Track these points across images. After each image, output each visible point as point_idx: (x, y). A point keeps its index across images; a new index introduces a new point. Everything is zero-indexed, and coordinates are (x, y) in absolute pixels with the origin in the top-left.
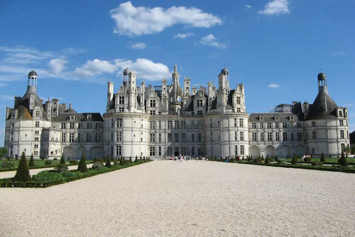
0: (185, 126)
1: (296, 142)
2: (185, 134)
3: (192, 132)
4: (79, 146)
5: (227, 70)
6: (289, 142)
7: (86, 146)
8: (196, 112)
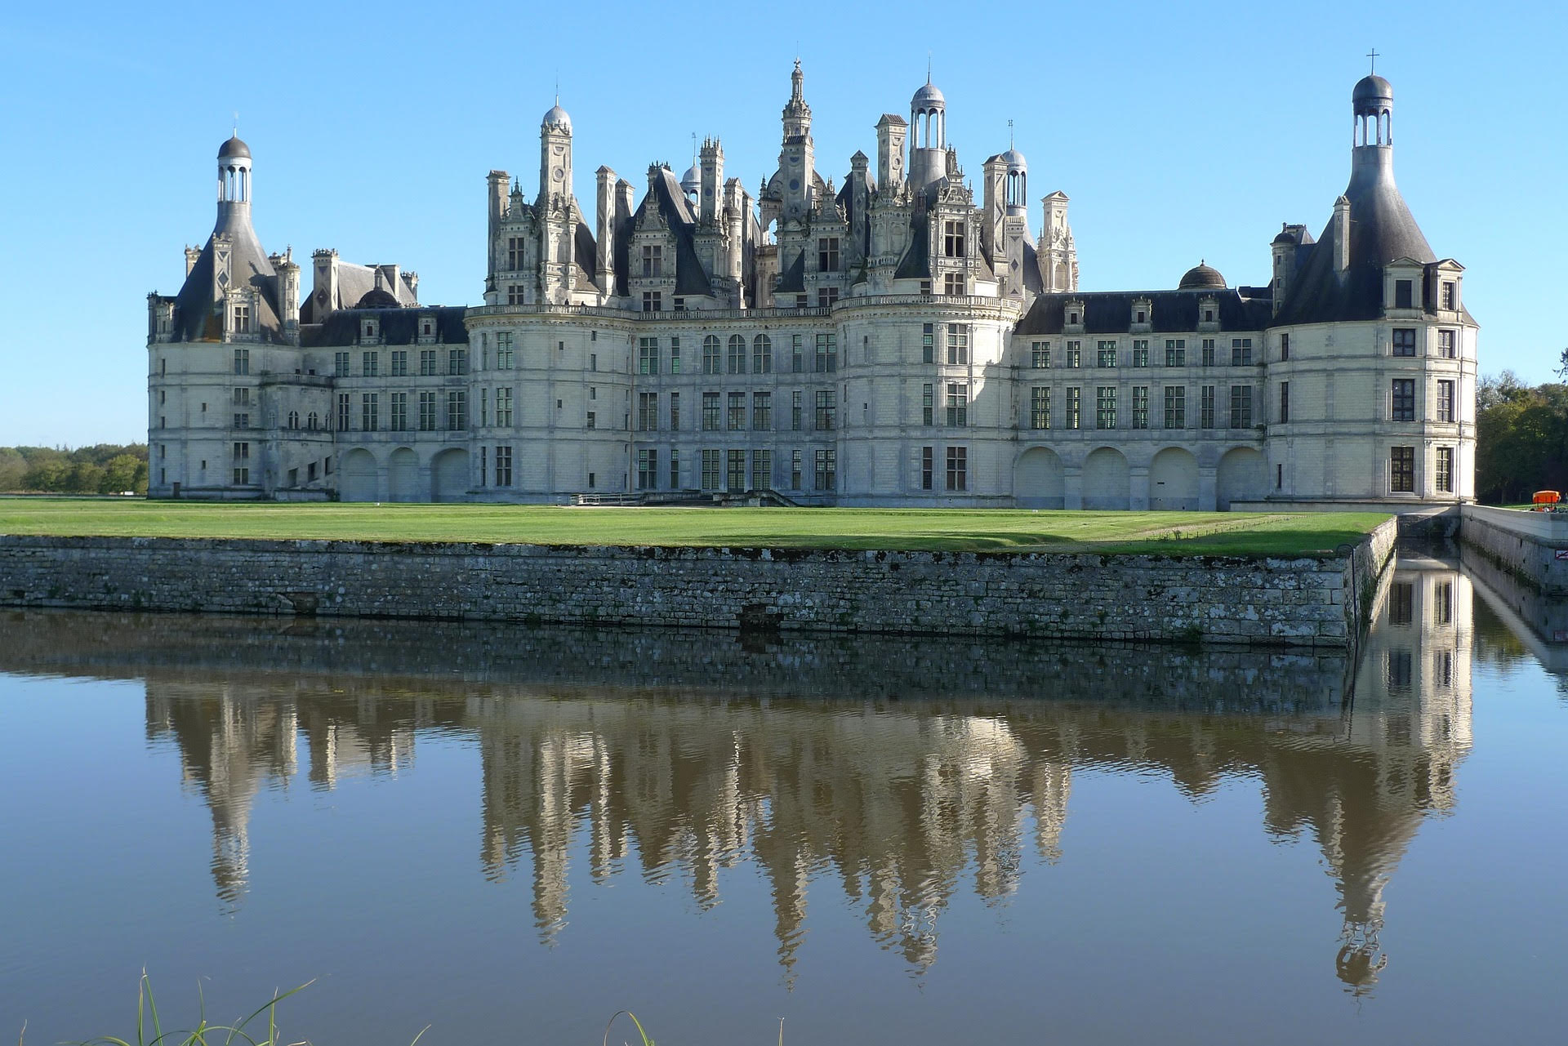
0: (767, 358)
1: (1222, 433)
2: (768, 394)
3: (793, 384)
4: (394, 446)
5: (938, 95)
6: (1193, 433)
7: (417, 448)
8: (811, 292)
